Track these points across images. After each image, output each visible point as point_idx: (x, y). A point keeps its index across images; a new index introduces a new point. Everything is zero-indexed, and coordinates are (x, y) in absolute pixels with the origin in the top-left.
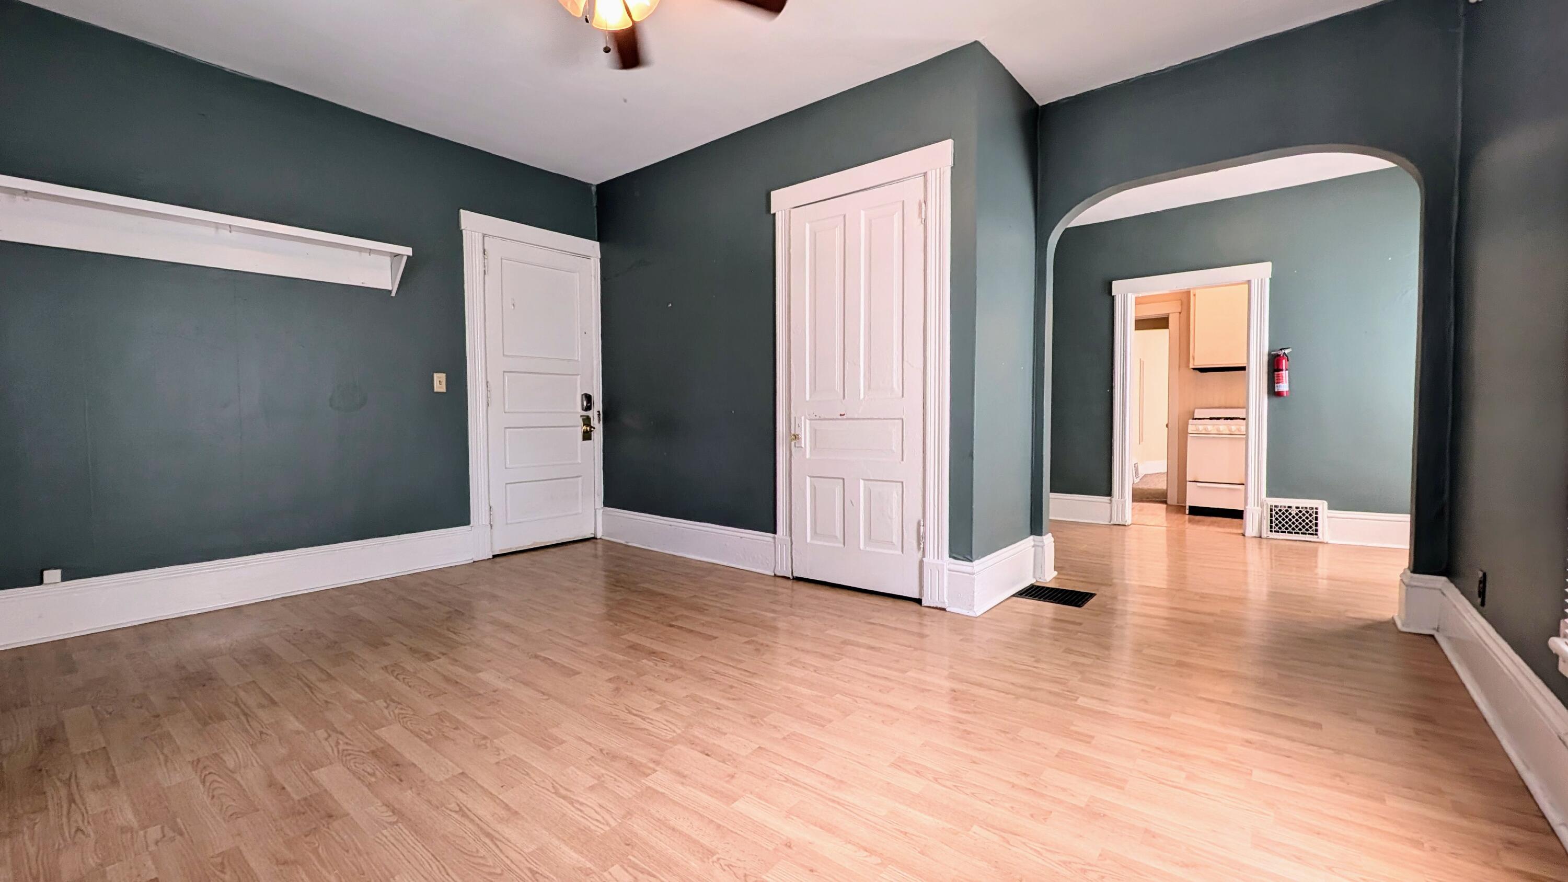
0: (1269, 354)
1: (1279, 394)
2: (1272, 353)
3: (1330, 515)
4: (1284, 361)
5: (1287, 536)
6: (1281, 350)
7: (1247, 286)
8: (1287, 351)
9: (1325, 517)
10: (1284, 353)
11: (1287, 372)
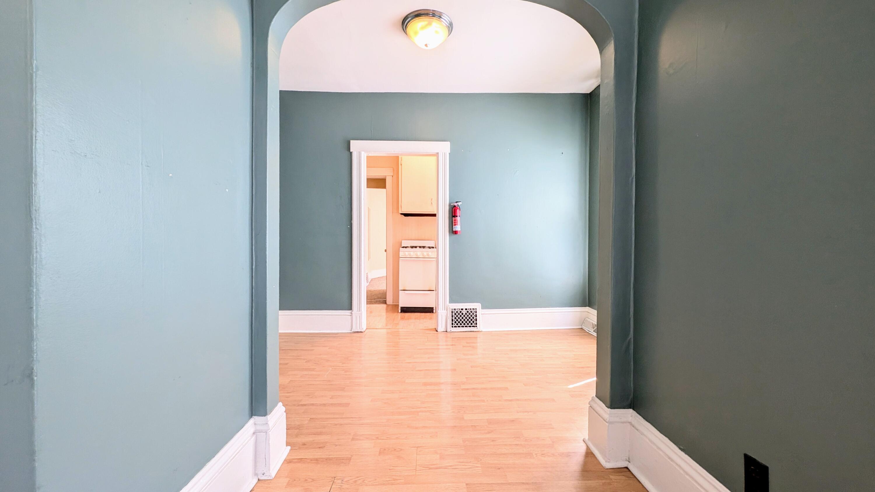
0: (450, 205)
1: (456, 232)
2: (451, 204)
3: (483, 312)
4: (458, 210)
5: (461, 329)
6: (457, 202)
7: (435, 157)
8: (459, 204)
9: (480, 314)
10: (458, 205)
11: (460, 217)
